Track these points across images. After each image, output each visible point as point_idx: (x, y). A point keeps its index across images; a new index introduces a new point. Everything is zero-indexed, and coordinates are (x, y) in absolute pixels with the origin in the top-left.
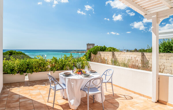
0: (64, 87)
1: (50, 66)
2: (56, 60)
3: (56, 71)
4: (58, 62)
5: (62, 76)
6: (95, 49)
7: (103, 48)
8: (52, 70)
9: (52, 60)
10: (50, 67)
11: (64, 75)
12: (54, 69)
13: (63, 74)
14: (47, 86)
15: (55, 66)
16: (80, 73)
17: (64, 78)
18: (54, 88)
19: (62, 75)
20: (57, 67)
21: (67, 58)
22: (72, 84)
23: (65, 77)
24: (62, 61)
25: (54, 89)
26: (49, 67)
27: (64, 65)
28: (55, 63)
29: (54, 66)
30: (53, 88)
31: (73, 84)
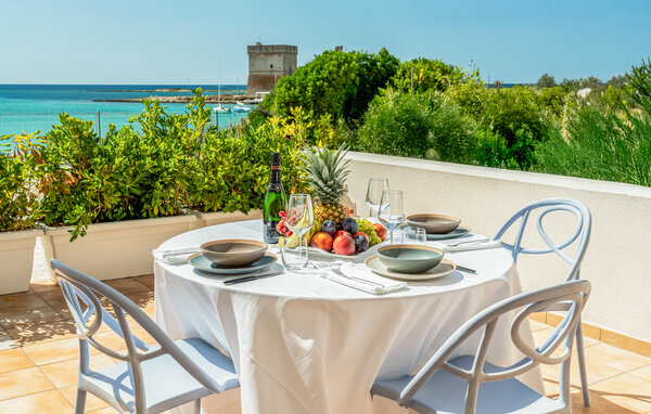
0: (218, 376)
1: (45, 189)
2: (89, 141)
3: (92, 228)
4: (102, 153)
5: (187, 272)
6: (325, 74)
7: (374, 63)
8: (58, 222)
9: (56, 138)
10: (41, 197)
11: (207, 264)
12: (79, 210)
13: (194, 259)
14: (29, 347)
15: (79, 188)
16: (346, 245)
17: (212, 294)
18: (117, 384)
19: (190, 267)
20: (100, 197)
21: (171, 123)
22: (298, 350)
23: (219, 284)
24: (133, 152)
25: (128, 398)
26: (33, 197)
27: (154, 177)
28: (84, 161)
29: (73, 187)
30: (108, 389)
31: (307, 344)
